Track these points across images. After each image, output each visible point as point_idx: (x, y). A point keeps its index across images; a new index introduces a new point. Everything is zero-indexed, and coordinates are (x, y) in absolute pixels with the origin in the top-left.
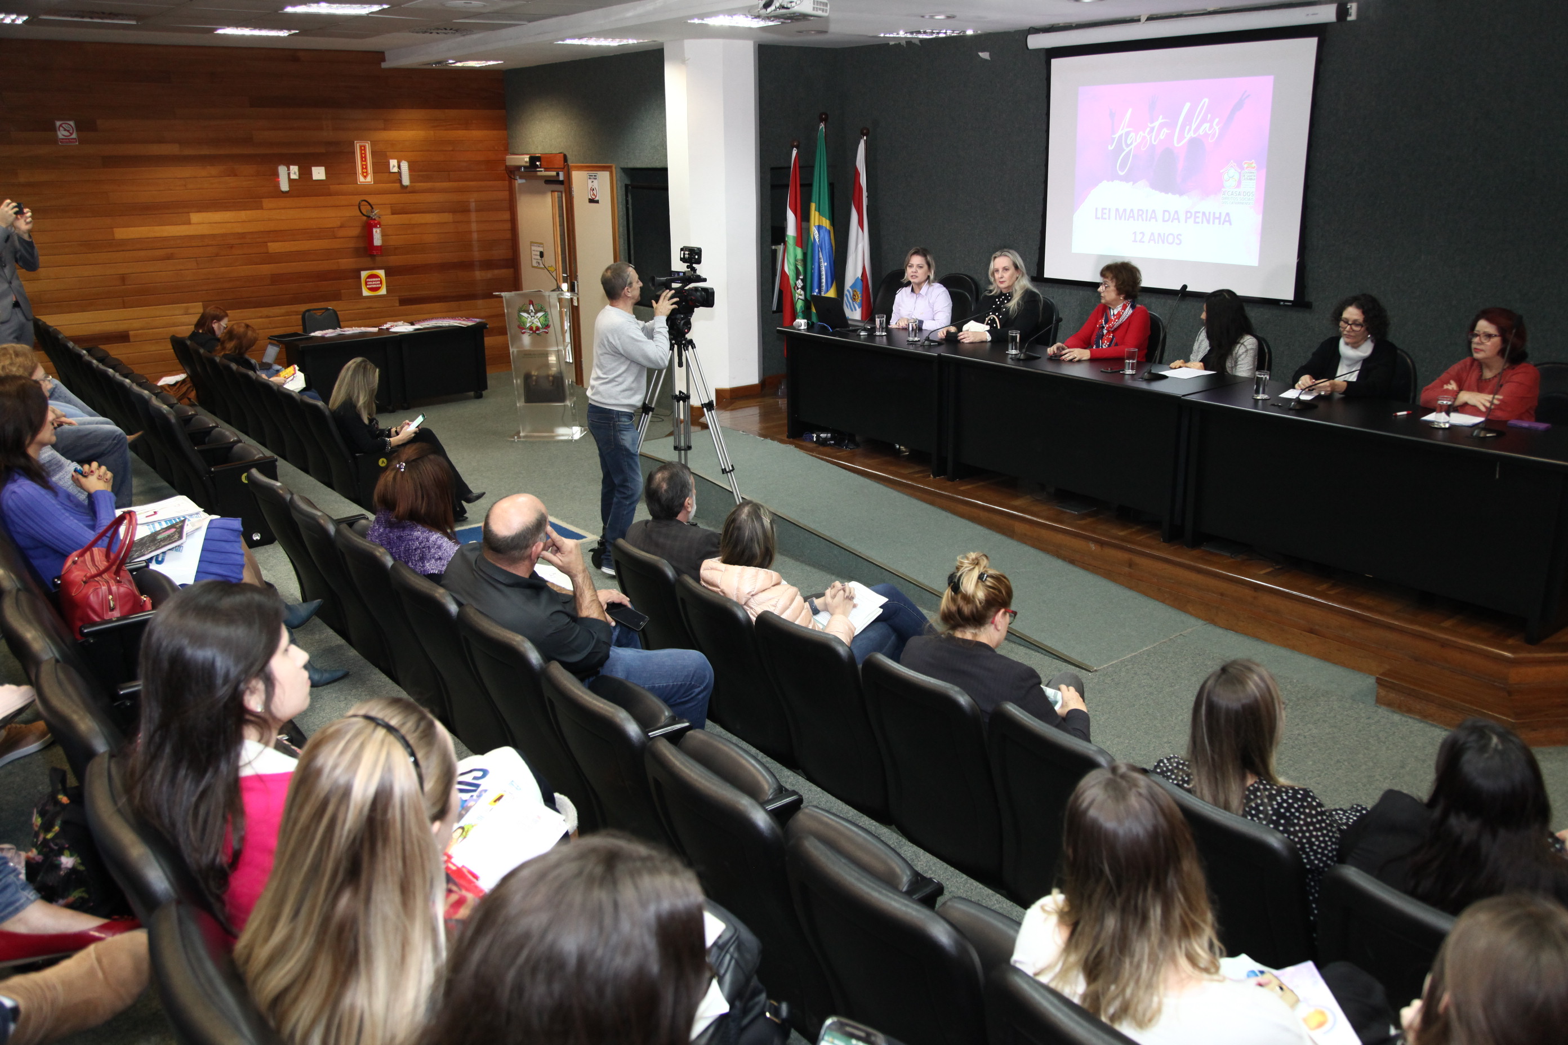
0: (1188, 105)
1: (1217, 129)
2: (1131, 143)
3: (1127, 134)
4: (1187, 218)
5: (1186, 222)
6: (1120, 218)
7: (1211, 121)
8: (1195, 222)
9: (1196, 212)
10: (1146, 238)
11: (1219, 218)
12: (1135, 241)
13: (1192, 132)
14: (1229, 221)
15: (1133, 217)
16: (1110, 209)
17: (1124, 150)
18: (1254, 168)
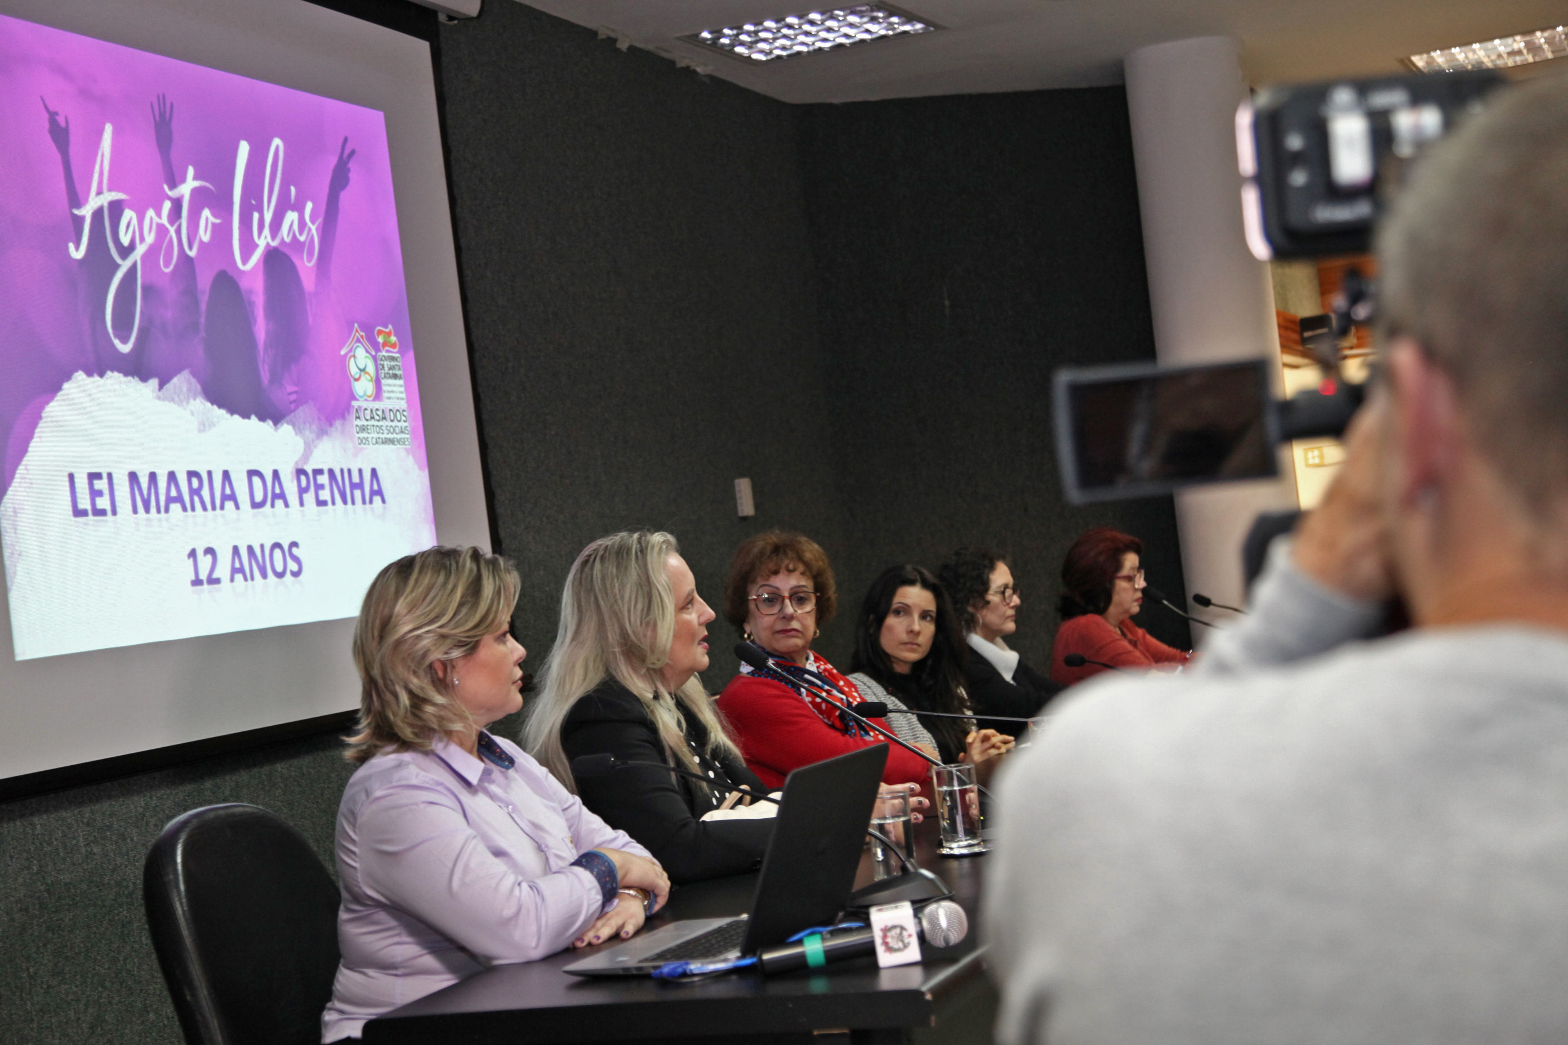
0: (244, 149)
1: (313, 228)
2: (132, 247)
3: (116, 208)
4: (302, 491)
5: (302, 504)
6: (147, 510)
7: (300, 209)
8: (321, 503)
9: (318, 472)
10: (223, 571)
11: (360, 486)
12: (197, 582)
13: (266, 231)
14: (379, 493)
15: (179, 499)
16: (110, 476)
17: (117, 266)
18: (393, 346)
